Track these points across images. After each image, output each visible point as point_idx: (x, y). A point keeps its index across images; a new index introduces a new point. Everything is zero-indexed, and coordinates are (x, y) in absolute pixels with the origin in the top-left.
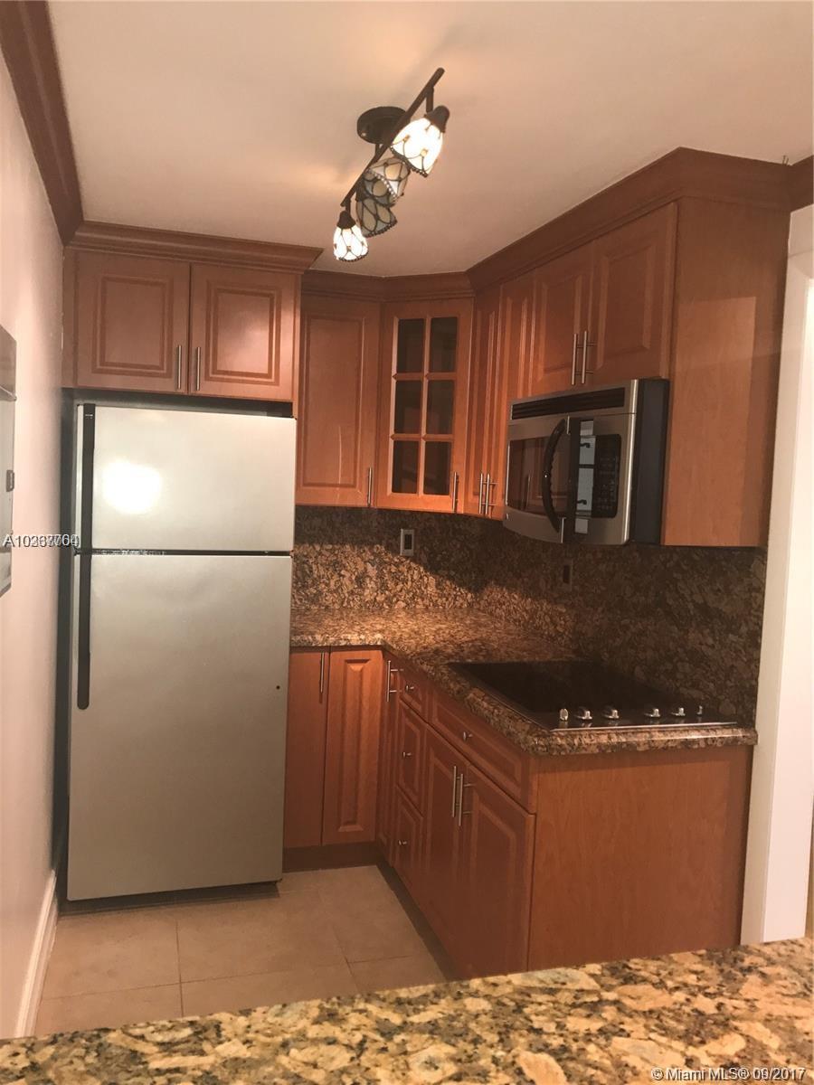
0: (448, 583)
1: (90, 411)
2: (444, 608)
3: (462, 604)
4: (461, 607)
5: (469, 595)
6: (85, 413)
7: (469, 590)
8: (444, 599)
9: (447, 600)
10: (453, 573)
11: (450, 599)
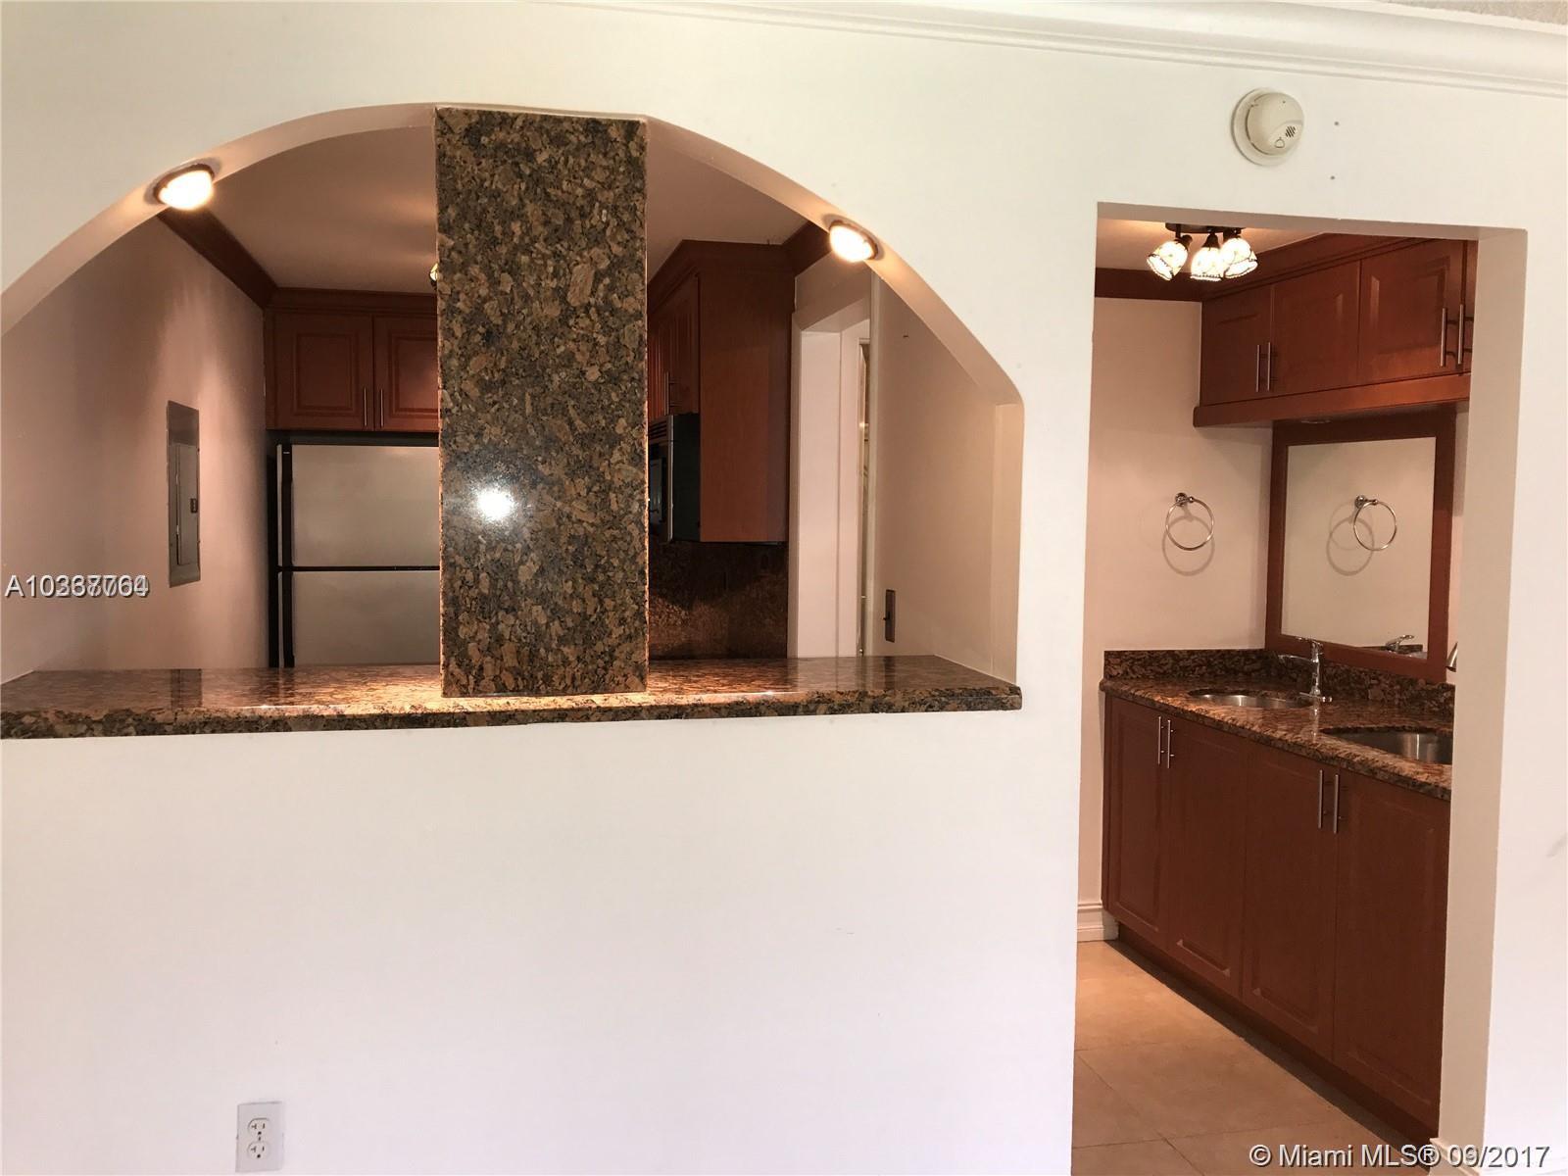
0: (660, 600)
1: (287, 448)
2: (657, 625)
3: (676, 621)
4: (674, 624)
5: (683, 613)
6: (283, 450)
7: (683, 607)
8: (657, 617)
9: (660, 617)
10: (665, 591)
11: (663, 617)
